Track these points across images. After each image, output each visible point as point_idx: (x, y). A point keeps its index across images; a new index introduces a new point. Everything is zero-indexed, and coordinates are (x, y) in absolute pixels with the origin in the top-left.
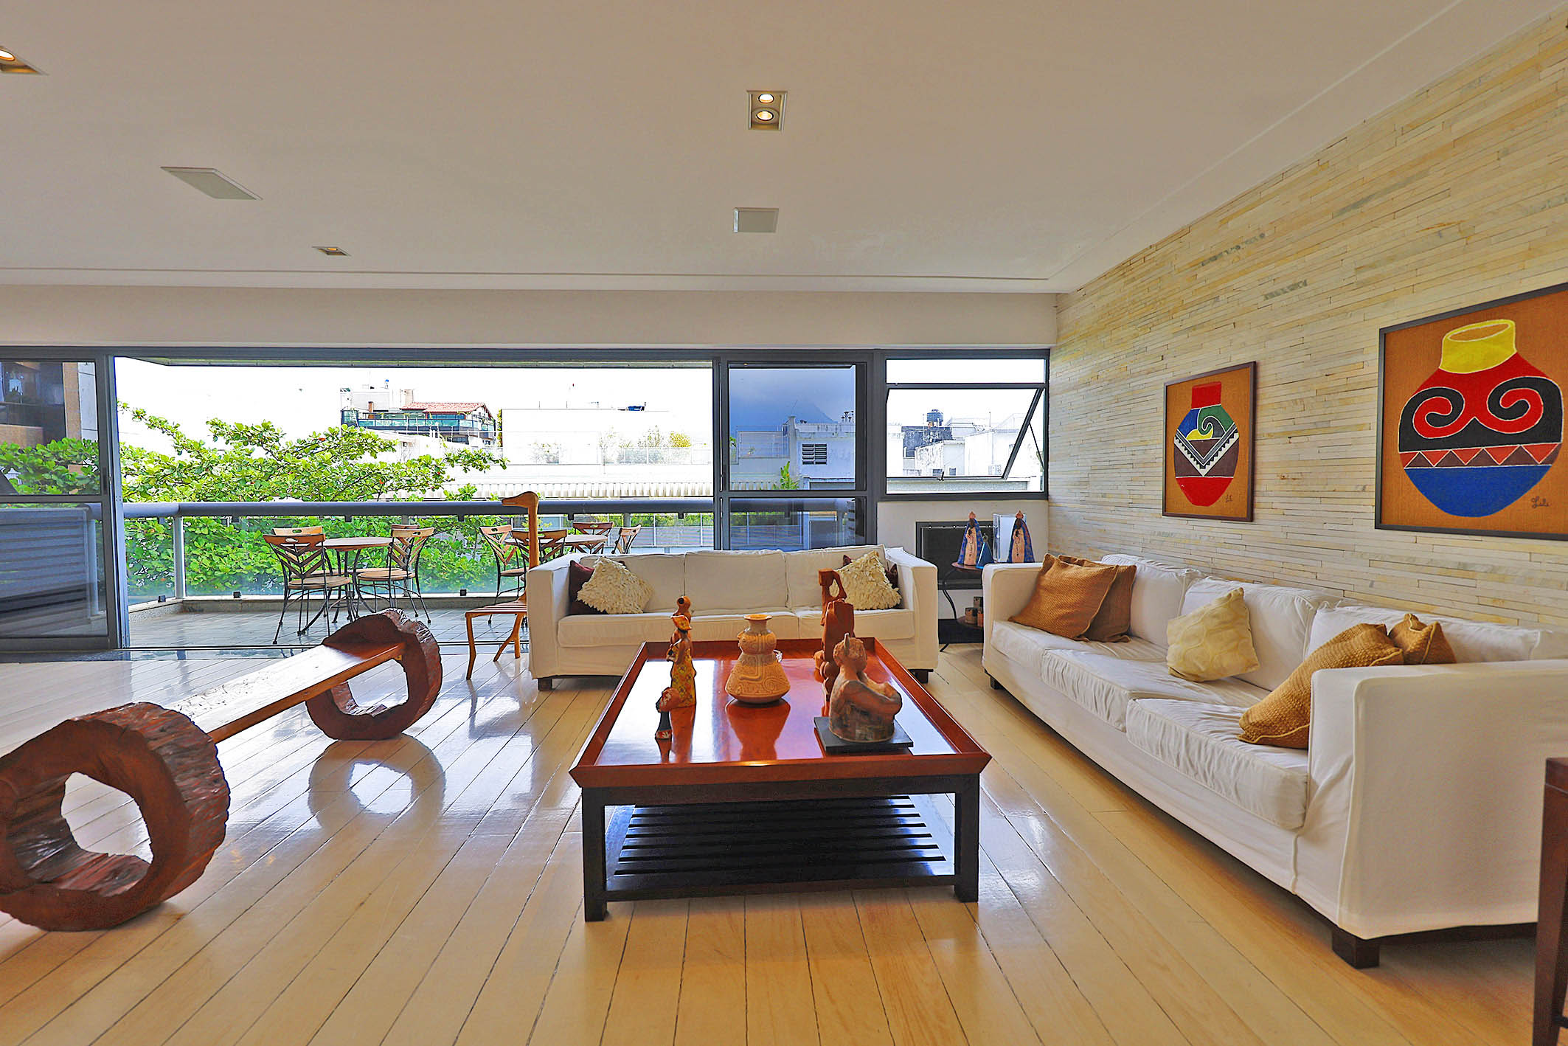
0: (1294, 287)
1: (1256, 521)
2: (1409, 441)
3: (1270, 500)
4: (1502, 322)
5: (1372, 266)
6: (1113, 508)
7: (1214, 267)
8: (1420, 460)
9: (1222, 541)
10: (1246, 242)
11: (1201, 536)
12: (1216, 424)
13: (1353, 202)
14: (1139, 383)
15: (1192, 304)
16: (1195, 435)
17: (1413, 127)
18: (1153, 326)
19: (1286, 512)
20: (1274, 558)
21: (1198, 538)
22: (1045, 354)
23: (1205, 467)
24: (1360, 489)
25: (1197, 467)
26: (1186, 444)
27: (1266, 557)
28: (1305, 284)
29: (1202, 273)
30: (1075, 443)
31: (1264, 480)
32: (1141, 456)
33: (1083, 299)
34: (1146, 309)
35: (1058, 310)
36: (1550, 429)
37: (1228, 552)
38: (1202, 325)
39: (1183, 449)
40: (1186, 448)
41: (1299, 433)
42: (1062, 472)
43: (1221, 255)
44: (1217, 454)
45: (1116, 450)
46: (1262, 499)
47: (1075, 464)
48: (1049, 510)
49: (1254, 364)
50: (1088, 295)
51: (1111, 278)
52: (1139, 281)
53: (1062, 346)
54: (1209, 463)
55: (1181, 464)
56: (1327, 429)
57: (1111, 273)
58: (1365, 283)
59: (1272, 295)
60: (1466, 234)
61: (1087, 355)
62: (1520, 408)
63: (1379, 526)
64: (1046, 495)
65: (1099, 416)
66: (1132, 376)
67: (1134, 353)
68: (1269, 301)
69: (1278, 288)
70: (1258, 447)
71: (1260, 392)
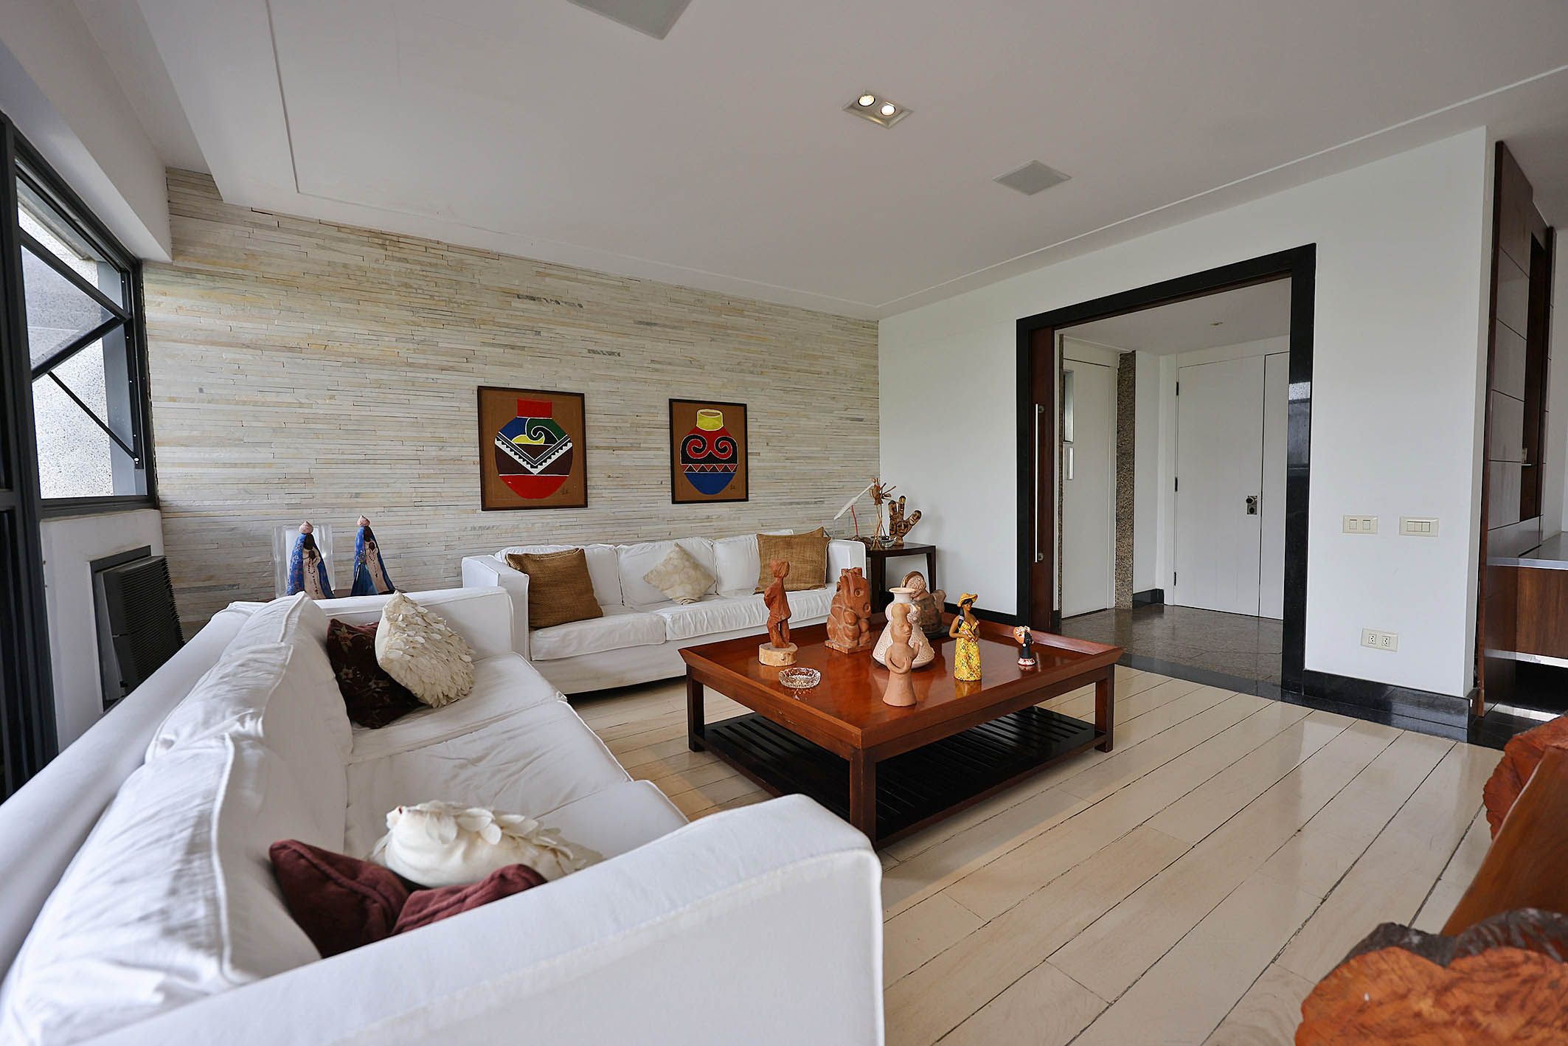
0: (611, 354)
1: (590, 507)
2: (686, 459)
3: (600, 491)
4: (718, 412)
7: (532, 305)
8: (690, 469)
9: (558, 524)
10: (566, 303)
11: (533, 524)
12: (547, 434)
13: (645, 321)
14: (425, 375)
15: (507, 325)
16: (522, 439)
17: (675, 301)
18: (449, 325)
19: (613, 499)
20: (608, 530)
21: (530, 526)
23: (536, 467)
24: (659, 483)
25: (528, 467)
26: (512, 447)
28: (619, 355)
29: (516, 303)
30: (261, 424)
31: (595, 478)
32: (434, 453)
33: (270, 228)
34: (431, 302)
35: (175, 210)
36: (733, 460)
37: (565, 532)
38: (523, 348)
39: (508, 451)
40: (511, 450)
41: (620, 448)
42: (217, 464)
43: (539, 299)
44: (550, 458)
45: (381, 443)
46: (595, 491)
47: (264, 454)
48: (163, 526)
49: (582, 395)
50: (288, 231)
51: (352, 237)
52: (418, 267)
53: (199, 271)
54: (541, 464)
55: (505, 463)
56: (639, 448)
57: (354, 230)
58: (656, 370)
59: (594, 352)
60: (701, 367)
61: (289, 309)
62: (725, 450)
63: (674, 502)
64: (151, 500)
65: (332, 397)
66: (411, 365)
67: (412, 341)
68: (592, 355)
69: (596, 348)
70: (587, 455)
71: (586, 415)
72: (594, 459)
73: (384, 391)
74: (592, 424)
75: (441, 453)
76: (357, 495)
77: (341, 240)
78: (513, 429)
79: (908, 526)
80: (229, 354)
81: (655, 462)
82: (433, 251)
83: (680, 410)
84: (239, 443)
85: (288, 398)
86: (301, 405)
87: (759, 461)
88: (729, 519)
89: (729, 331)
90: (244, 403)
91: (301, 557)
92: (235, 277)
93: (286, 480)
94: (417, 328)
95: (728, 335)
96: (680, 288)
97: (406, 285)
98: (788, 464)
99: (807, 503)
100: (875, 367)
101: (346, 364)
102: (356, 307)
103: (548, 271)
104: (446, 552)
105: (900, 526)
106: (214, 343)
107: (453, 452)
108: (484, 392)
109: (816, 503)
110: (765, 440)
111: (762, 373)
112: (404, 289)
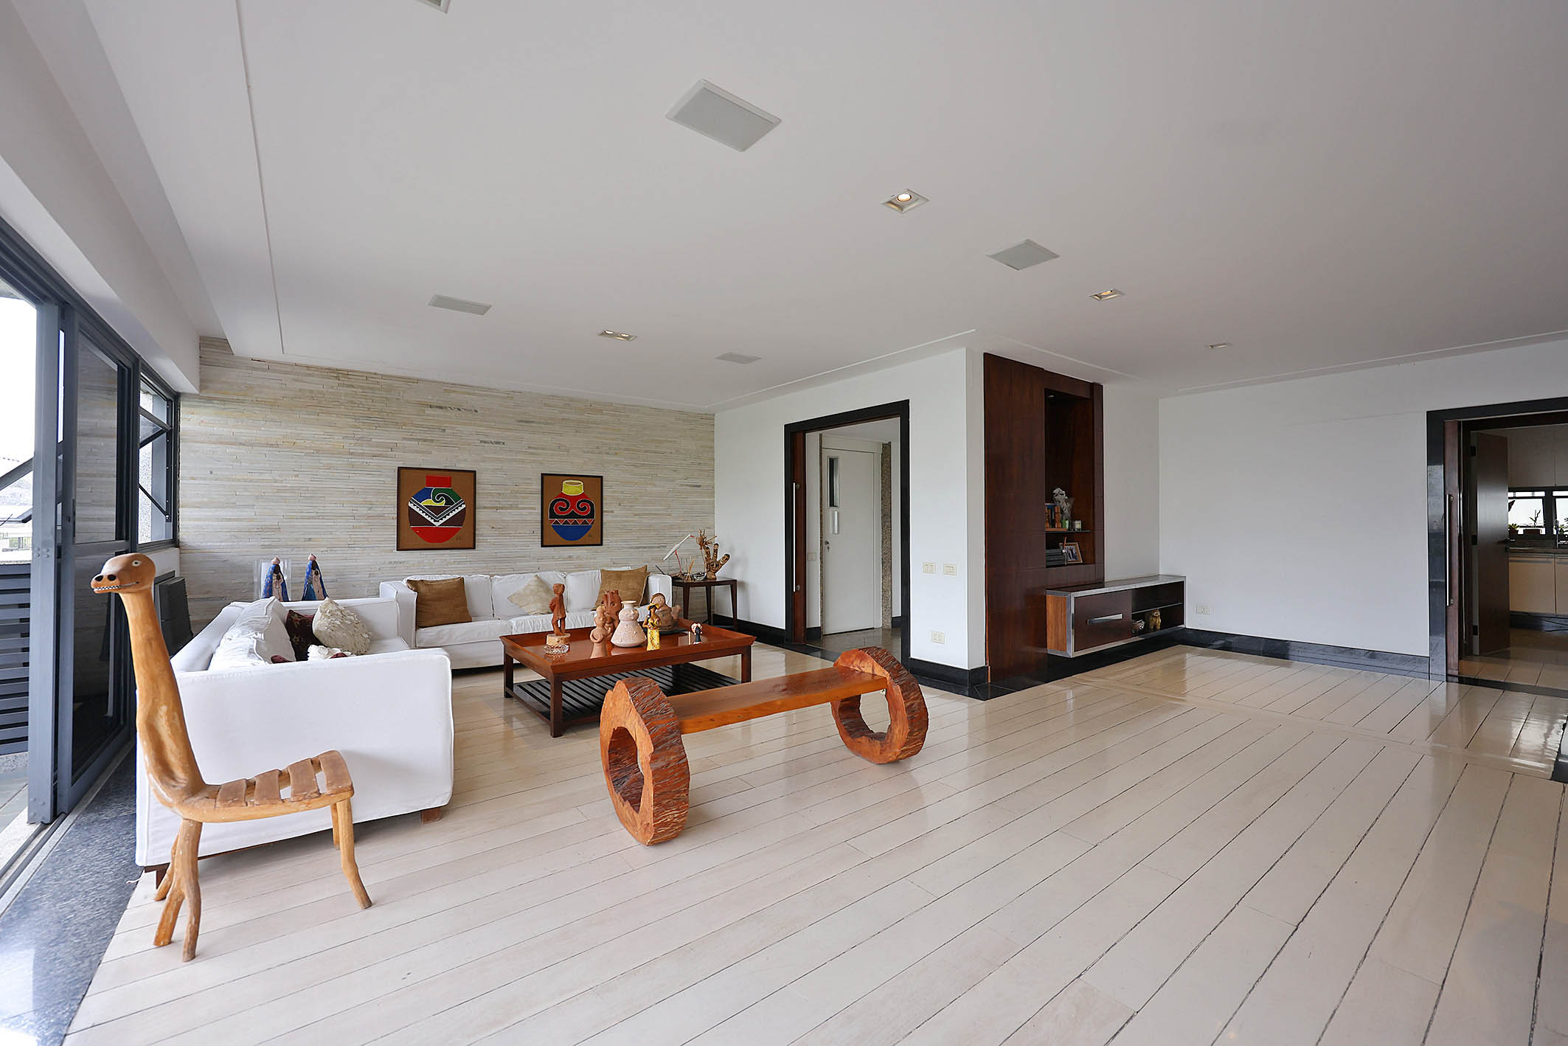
0: (498, 443)
1: (477, 549)
2: (553, 515)
3: (485, 538)
4: (580, 482)
5: (534, 448)
7: (440, 412)
8: (556, 522)
9: (453, 561)
10: (465, 409)
11: (434, 560)
12: (447, 499)
13: (525, 420)
14: (361, 460)
15: (421, 426)
16: (429, 502)
17: (547, 405)
18: (380, 427)
19: (496, 543)
20: (489, 565)
21: (431, 561)
22: (173, 398)
23: (438, 521)
24: (532, 532)
25: (432, 521)
26: (421, 508)
27: (485, 565)
28: (504, 444)
29: (429, 411)
30: (247, 493)
31: (482, 529)
32: (365, 512)
33: (263, 370)
34: (369, 412)
35: (203, 362)
36: (591, 516)
37: (458, 566)
38: (432, 441)
39: (417, 510)
40: (420, 510)
41: (502, 508)
42: (218, 520)
43: (446, 408)
44: (448, 515)
45: (328, 505)
46: (481, 538)
47: (249, 513)
48: (180, 558)
49: (475, 471)
50: (274, 371)
51: (317, 373)
52: (360, 390)
53: (215, 399)
54: (442, 519)
55: (415, 519)
56: (517, 508)
58: (532, 454)
59: (485, 442)
60: (568, 451)
61: (272, 420)
62: (585, 508)
63: (542, 546)
64: (175, 542)
65: (297, 476)
66: (351, 454)
67: (353, 438)
68: (483, 444)
69: (487, 440)
70: (477, 513)
71: (477, 486)
72: (481, 515)
73: (332, 471)
74: (480, 491)
75: (369, 512)
76: (310, 539)
77: (309, 375)
78: (421, 496)
79: (719, 566)
80: (230, 450)
81: (529, 518)
82: (372, 379)
83: (549, 481)
84: (233, 505)
85: (266, 477)
86: (276, 481)
87: (613, 517)
88: (587, 559)
89: (591, 425)
90: (239, 480)
91: (271, 578)
92: (238, 401)
93: (262, 529)
94: (356, 430)
95: (589, 427)
96: (553, 396)
97: (352, 402)
98: (637, 518)
99: (652, 547)
100: (711, 447)
101: (307, 454)
102: (316, 417)
103: (452, 389)
104: (371, 579)
105: (713, 565)
106: (221, 443)
107: (378, 511)
108: (402, 471)
109: (659, 547)
110: (618, 502)
111: (616, 453)
112: (349, 404)
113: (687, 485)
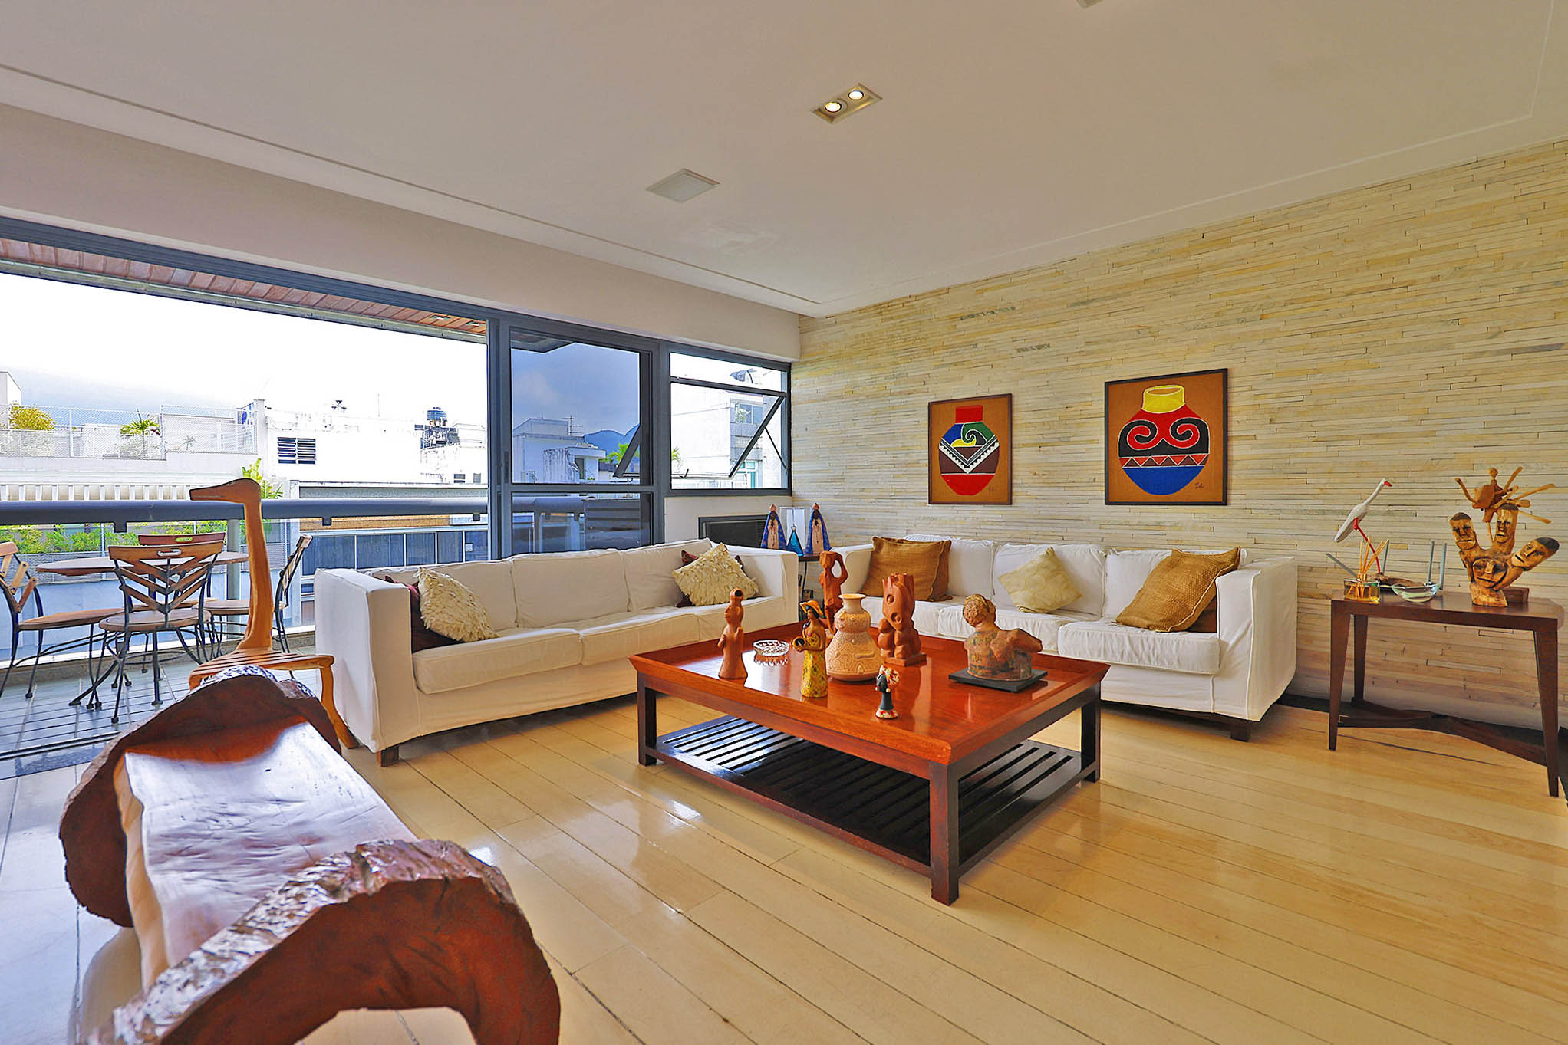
0: (1040, 347)
1: (1014, 504)
2: (1124, 451)
3: (1025, 489)
4: (1177, 386)
5: (1096, 343)
6: (872, 500)
7: (972, 322)
8: (1132, 463)
9: (985, 520)
10: (999, 310)
11: (966, 518)
12: (978, 437)
13: (1081, 300)
14: (900, 400)
15: (953, 346)
16: (959, 443)
17: (1120, 265)
18: (914, 358)
19: (1038, 497)
20: (1029, 529)
21: (963, 519)
22: (786, 368)
23: (968, 467)
24: (1092, 480)
25: (962, 467)
26: (951, 450)
27: (1024, 528)
28: (1049, 346)
29: (961, 325)
30: (826, 446)
31: (1022, 477)
32: (903, 459)
33: (832, 325)
34: (905, 344)
36: (1203, 446)
37: (991, 527)
38: (962, 363)
39: (947, 453)
40: (951, 453)
41: (1048, 444)
43: (978, 314)
44: (980, 458)
45: (876, 453)
46: (1020, 489)
47: (826, 465)
49: (1010, 396)
50: (840, 323)
51: (866, 314)
52: (899, 320)
54: (972, 464)
55: (946, 464)
56: (1068, 442)
57: (866, 309)
58: (1092, 352)
59: (1023, 350)
60: (1154, 334)
62: (1188, 435)
63: (1107, 503)
64: (790, 489)
65: (855, 425)
66: (892, 394)
67: (894, 377)
68: (1021, 354)
69: (1028, 345)
70: (1014, 454)
71: (1015, 415)
72: (1020, 457)
73: (879, 416)
74: (1019, 422)
75: (907, 459)
76: (863, 490)
77: (861, 319)
78: (951, 435)
80: (817, 406)
81: (1086, 457)
82: (907, 304)
83: (1120, 393)
85: (836, 429)
86: (841, 432)
88: (1192, 528)
89: (1201, 275)
90: (821, 434)
94: (895, 366)
95: (1199, 281)
96: (1126, 247)
97: (892, 336)
98: (1320, 448)
101: (861, 402)
102: (867, 361)
103: (985, 287)
107: (913, 457)
108: (934, 407)
110: (1267, 416)
111: (1262, 317)
112: (890, 340)
113: (1499, 352)
